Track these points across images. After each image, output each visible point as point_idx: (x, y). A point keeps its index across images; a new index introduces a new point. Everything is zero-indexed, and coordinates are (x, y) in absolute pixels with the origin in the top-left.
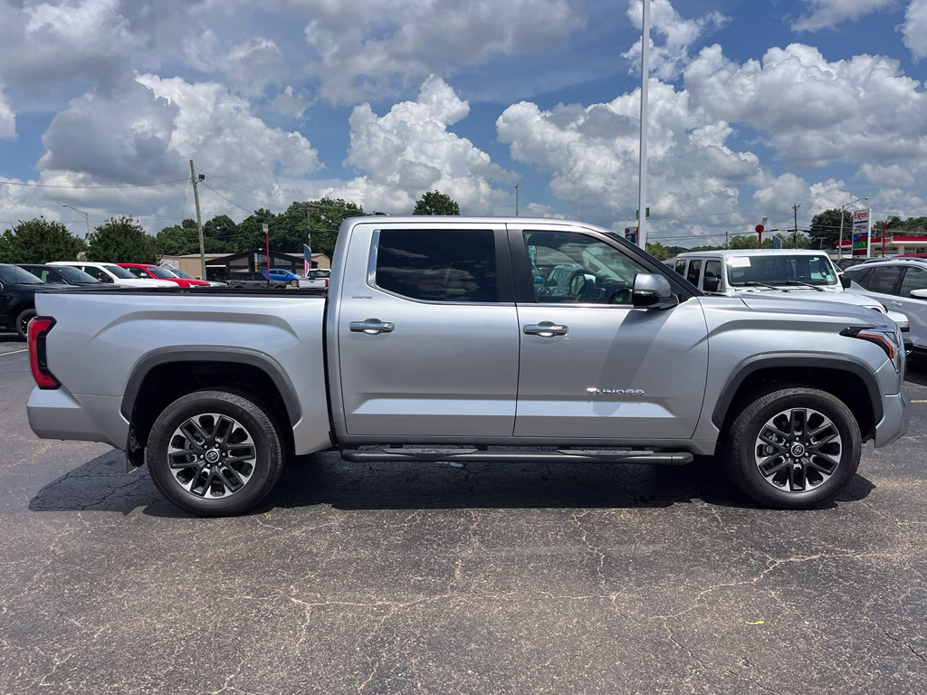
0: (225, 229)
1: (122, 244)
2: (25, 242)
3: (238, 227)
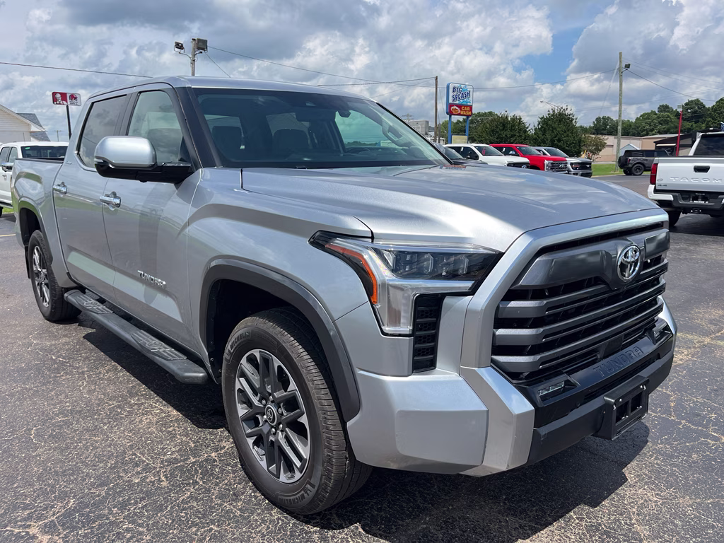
0: (695, 112)
1: (555, 129)
2: (493, 131)
3: (708, 109)
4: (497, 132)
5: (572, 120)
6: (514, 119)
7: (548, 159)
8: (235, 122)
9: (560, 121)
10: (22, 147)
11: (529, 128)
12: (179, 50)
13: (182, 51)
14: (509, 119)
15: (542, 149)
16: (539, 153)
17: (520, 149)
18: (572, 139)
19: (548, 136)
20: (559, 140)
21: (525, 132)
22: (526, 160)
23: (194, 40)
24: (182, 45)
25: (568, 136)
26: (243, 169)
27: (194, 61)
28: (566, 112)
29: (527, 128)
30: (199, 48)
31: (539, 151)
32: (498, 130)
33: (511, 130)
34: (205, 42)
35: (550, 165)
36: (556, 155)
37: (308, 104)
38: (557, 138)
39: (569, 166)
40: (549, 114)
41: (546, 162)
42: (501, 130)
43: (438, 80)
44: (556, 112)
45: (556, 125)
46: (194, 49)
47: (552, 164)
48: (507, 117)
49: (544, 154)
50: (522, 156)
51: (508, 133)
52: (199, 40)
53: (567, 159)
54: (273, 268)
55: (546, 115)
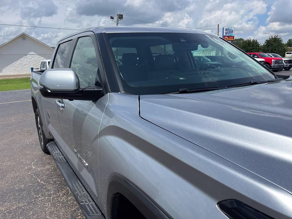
4: (245, 47)
5: (280, 41)
6: (254, 41)
7: (274, 59)
8: (134, 51)
9: (275, 41)
10: (48, 62)
11: (261, 45)
12: (112, 19)
13: (113, 20)
14: (251, 41)
15: (270, 54)
16: (269, 56)
17: (259, 55)
18: (281, 49)
19: (270, 48)
20: (275, 50)
21: (259, 46)
22: (263, 60)
23: (118, 15)
24: (113, 17)
25: (279, 48)
26: (140, 96)
27: (118, 23)
28: (278, 37)
29: (260, 45)
30: (119, 18)
31: (269, 55)
32: (246, 46)
33: (252, 46)
34: (122, 16)
35: (275, 62)
36: (277, 57)
37: (182, 41)
38: (274, 49)
39: (283, 62)
40: (270, 39)
41: (273, 60)
42: (247, 46)
43: (219, 26)
44: (273, 37)
45: (273, 43)
46: (118, 19)
47: (276, 61)
48: (250, 40)
49: (271, 57)
50: (261, 58)
51: (251, 48)
52: (120, 15)
53: (282, 59)
54: (169, 215)
55: (268, 39)
